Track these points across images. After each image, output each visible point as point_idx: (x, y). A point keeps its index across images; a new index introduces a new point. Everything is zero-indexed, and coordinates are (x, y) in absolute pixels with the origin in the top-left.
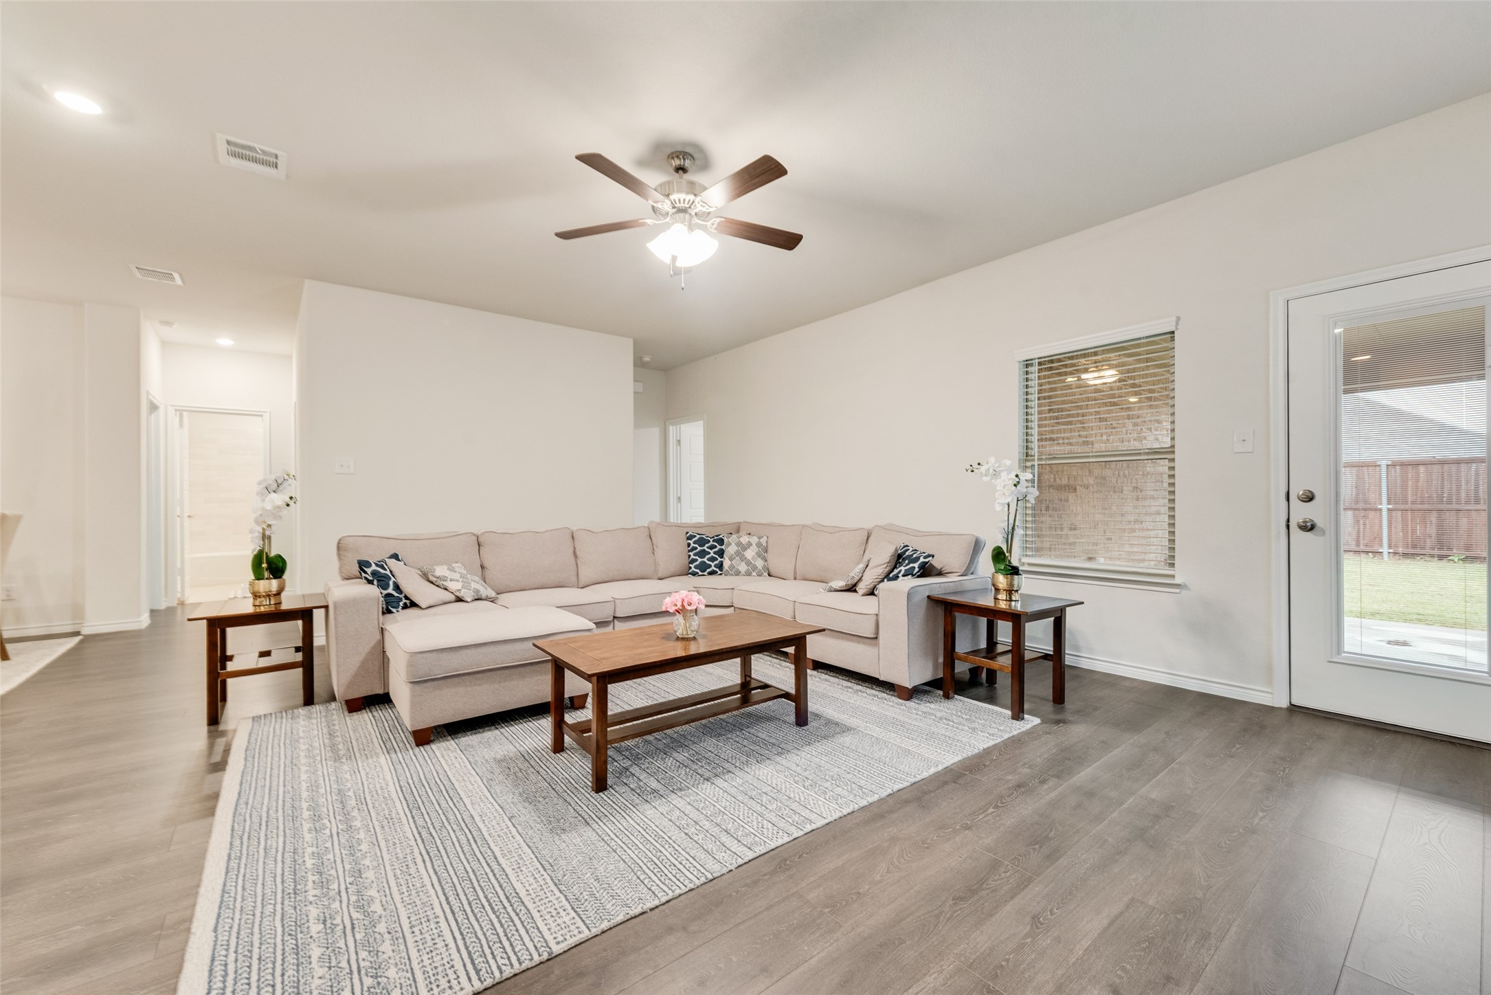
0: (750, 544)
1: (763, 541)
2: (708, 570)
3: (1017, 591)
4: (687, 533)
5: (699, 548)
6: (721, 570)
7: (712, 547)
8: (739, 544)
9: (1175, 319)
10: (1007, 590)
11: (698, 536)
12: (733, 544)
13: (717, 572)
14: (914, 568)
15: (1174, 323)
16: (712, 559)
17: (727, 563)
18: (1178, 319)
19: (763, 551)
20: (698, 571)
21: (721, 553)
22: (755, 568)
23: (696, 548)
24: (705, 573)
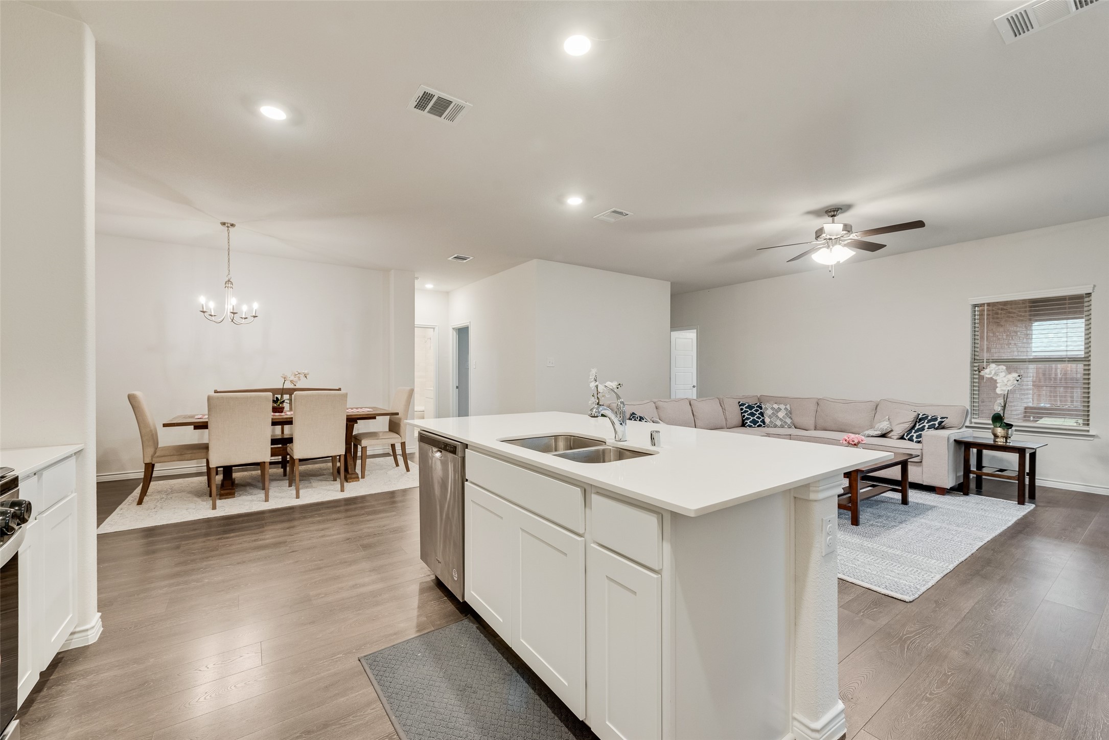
0: (780, 409)
1: (788, 407)
2: (758, 424)
3: (1010, 437)
4: (739, 402)
5: (750, 411)
6: (764, 424)
7: (757, 411)
8: (773, 408)
9: (1092, 286)
10: (1004, 437)
11: (747, 404)
12: (769, 409)
13: (762, 425)
14: (935, 424)
15: (1092, 289)
16: (758, 418)
17: (767, 420)
18: (1095, 286)
19: (789, 414)
20: (752, 424)
21: (762, 414)
22: (785, 422)
23: (748, 411)
24: (756, 426)
